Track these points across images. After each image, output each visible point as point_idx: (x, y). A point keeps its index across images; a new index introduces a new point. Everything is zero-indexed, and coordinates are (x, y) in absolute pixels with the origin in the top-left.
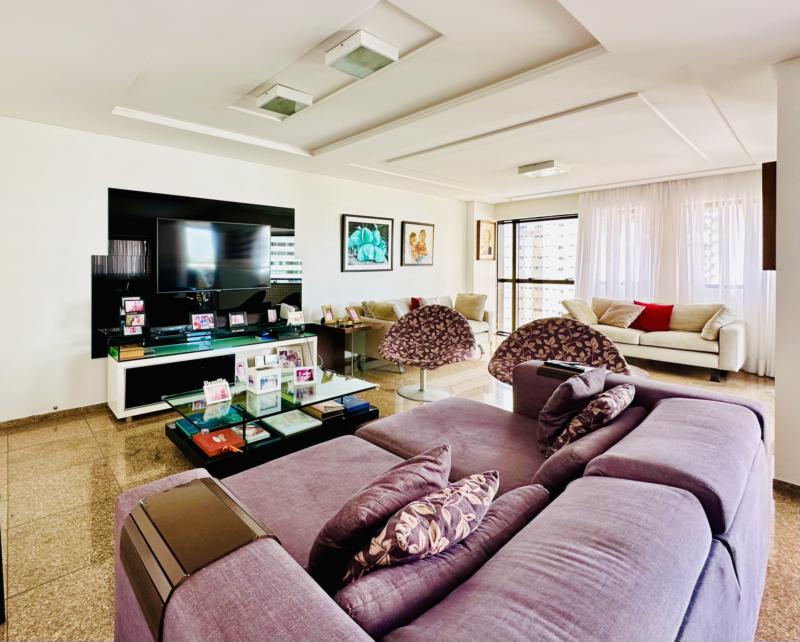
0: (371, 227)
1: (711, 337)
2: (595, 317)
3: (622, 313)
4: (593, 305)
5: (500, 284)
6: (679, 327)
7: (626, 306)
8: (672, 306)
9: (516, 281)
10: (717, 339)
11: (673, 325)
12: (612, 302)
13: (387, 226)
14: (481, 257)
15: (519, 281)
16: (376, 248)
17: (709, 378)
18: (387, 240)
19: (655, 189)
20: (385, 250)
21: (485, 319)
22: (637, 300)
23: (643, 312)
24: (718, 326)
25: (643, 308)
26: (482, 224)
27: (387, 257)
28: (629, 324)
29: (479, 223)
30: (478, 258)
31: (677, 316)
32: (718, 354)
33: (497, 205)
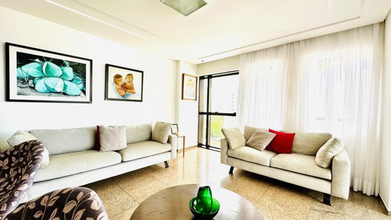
0: (60, 63)
1: (325, 165)
2: (244, 140)
3: (260, 139)
4: (245, 131)
5: (201, 116)
6: (299, 151)
7: (264, 134)
8: (294, 134)
9: (208, 114)
10: (330, 167)
11: (294, 149)
12: (256, 129)
13: (84, 65)
14: (184, 97)
15: (211, 114)
16: (67, 83)
17: (322, 201)
18: (85, 78)
19: (285, 48)
20: (81, 86)
21: (169, 142)
22: (271, 129)
23: (274, 138)
24: (330, 155)
25: (274, 135)
26: (185, 76)
27: (84, 92)
28: (265, 147)
29: (183, 75)
30: (182, 99)
31: (298, 142)
32: (330, 181)
33: (198, 65)
